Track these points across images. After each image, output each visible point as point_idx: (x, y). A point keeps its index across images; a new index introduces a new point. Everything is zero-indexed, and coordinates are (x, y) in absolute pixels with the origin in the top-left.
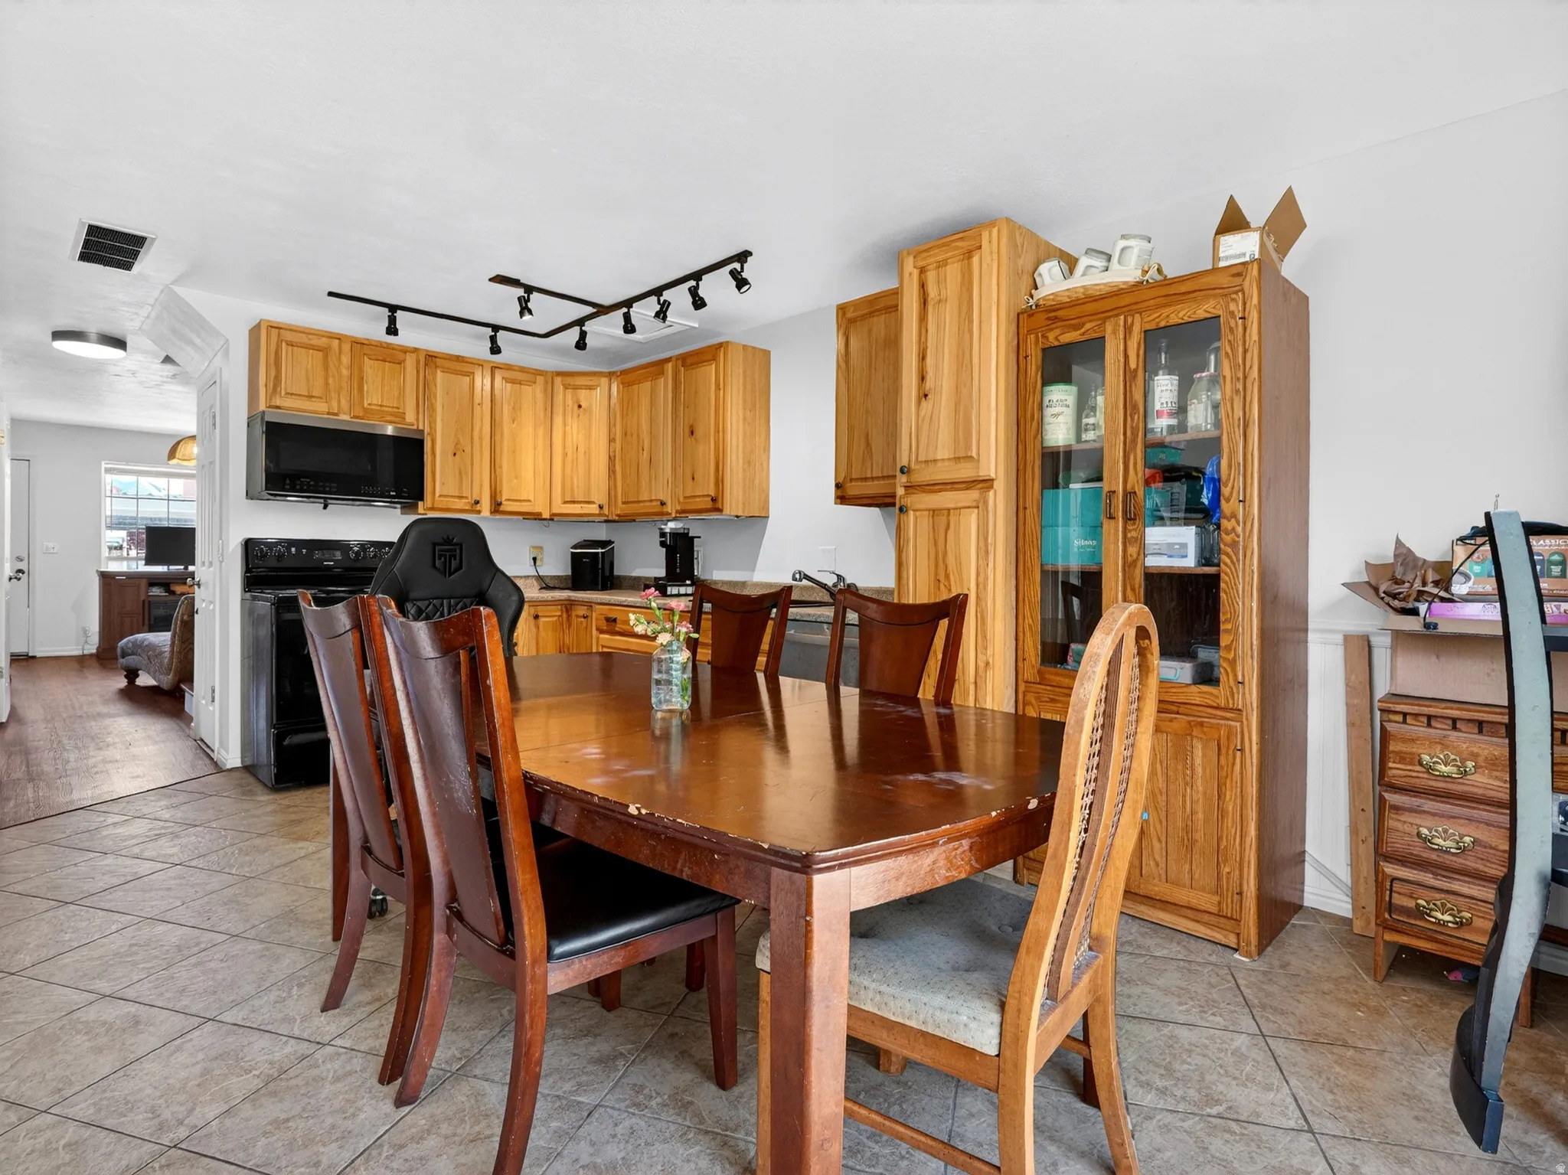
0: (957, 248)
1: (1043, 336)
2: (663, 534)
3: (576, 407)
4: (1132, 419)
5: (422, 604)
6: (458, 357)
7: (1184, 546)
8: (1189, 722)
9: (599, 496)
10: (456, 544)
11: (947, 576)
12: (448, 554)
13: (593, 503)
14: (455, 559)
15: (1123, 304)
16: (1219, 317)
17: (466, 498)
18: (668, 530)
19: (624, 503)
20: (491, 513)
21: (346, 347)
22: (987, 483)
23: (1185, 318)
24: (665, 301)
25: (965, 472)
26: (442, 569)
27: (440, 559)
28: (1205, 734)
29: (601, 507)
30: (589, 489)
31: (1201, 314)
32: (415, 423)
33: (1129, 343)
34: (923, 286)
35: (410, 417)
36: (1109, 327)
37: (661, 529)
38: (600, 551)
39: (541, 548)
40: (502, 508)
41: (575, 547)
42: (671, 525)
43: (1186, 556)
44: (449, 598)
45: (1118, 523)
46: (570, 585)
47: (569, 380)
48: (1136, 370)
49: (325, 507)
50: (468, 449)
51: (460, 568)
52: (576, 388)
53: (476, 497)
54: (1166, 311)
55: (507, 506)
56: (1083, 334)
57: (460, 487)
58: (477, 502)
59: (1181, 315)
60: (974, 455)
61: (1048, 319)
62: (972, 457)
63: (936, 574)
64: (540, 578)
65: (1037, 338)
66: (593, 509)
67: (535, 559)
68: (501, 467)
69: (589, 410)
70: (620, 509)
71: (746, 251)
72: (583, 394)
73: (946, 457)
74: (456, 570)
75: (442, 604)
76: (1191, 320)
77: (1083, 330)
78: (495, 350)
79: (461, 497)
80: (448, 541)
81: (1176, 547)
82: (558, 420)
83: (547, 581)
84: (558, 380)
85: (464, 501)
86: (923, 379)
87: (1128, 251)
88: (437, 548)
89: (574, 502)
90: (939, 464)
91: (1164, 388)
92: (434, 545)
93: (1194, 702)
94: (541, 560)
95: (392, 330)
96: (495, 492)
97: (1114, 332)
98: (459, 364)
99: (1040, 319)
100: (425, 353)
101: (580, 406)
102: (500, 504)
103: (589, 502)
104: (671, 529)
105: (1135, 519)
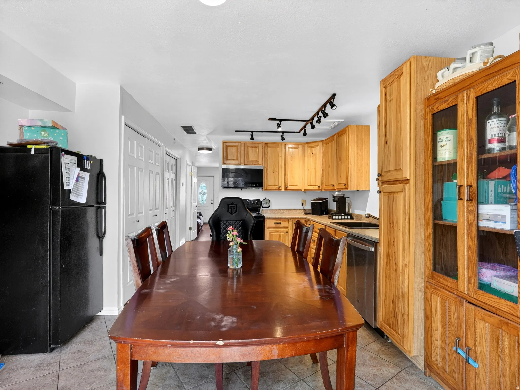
0: (396, 75)
1: (432, 108)
2: (334, 197)
3: (312, 154)
4: (470, 146)
5: (225, 222)
6: (274, 143)
7: (504, 216)
8: (501, 321)
9: (319, 183)
10: (235, 205)
11: (393, 222)
12: (232, 208)
13: (317, 185)
14: (235, 209)
15: (467, 85)
16: (515, 81)
17: (277, 186)
18: (335, 196)
19: (326, 185)
20: (285, 190)
21: (243, 145)
22: (406, 181)
23: (496, 86)
24: (319, 116)
25: (397, 176)
26: (230, 212)
27: (230, 209)
28: (509, 330)
29: (319, 187)
30: (316, 181)
31: (505, 81)
32: (262, 164)
33: (468, 105)
34: (386, 95)
35: (260, 162)
36: (459, 99)
37: (333, 195)
38: (320, 202)
39: (305, 200)
40: (288, 188)
41: (313, 200)
42: (337, 193)
43: (505, 223)
44: (233, 221)
45: (464, 202)
46: (311, 213)
47: (310, 145)
48: (472, 119)
49: (242, 190)
50: (277, 171)
51: (236, 212)
52: (312, 147)
53: (280, 185)
54: (485, 84)
55: (289, 188)
56: (448, 104)
57: (275, 183)
58: (280, 187)
59: (494, 85)
60: (401, 168)
61: (435, 99)
62: (401, 169)
63: (390, 221)
64: (304, 210)
65: (430, 110)
66: (316, 188)
67: (303, 204)
68: (287, 175)
69: (316, 154)
70: (325, 187)
71: (334, 94)
72: (313, 149)
73: (393, 169)
74: (235, 213)
75: (231, 222)
76: (500, 86)
77: (448, 102)
78: (283, 139)
79: (275, 186)
80: (232, 204)
81: (499, 217)
82: (306, 158)
83: (307, 211)
84: (306, 145)
85: (276, 186)
86: (386, 135)
87: (476, 54)
88: (229, 206)
89: (311, 186)
90: (391, 172)
91: (493, 126)
92: (228, 205)
93: (504, 310)
94: (305, 204)
95: (252, 138)
96: (286, 184)
97: (461, 101)
98: (275, 145)
99: (432, 100)
100: (264, 143)
101: (313, 153)
102: (287, 187)
103: (315, 185)
104: (336, 195)
105: (472, 200)
